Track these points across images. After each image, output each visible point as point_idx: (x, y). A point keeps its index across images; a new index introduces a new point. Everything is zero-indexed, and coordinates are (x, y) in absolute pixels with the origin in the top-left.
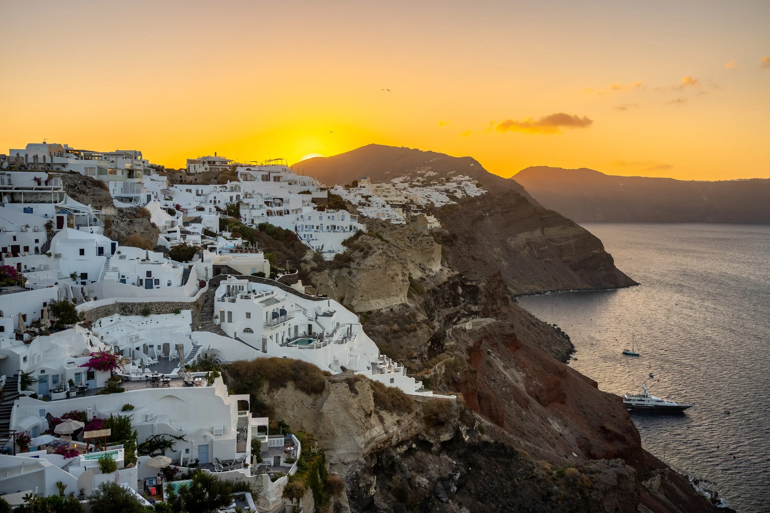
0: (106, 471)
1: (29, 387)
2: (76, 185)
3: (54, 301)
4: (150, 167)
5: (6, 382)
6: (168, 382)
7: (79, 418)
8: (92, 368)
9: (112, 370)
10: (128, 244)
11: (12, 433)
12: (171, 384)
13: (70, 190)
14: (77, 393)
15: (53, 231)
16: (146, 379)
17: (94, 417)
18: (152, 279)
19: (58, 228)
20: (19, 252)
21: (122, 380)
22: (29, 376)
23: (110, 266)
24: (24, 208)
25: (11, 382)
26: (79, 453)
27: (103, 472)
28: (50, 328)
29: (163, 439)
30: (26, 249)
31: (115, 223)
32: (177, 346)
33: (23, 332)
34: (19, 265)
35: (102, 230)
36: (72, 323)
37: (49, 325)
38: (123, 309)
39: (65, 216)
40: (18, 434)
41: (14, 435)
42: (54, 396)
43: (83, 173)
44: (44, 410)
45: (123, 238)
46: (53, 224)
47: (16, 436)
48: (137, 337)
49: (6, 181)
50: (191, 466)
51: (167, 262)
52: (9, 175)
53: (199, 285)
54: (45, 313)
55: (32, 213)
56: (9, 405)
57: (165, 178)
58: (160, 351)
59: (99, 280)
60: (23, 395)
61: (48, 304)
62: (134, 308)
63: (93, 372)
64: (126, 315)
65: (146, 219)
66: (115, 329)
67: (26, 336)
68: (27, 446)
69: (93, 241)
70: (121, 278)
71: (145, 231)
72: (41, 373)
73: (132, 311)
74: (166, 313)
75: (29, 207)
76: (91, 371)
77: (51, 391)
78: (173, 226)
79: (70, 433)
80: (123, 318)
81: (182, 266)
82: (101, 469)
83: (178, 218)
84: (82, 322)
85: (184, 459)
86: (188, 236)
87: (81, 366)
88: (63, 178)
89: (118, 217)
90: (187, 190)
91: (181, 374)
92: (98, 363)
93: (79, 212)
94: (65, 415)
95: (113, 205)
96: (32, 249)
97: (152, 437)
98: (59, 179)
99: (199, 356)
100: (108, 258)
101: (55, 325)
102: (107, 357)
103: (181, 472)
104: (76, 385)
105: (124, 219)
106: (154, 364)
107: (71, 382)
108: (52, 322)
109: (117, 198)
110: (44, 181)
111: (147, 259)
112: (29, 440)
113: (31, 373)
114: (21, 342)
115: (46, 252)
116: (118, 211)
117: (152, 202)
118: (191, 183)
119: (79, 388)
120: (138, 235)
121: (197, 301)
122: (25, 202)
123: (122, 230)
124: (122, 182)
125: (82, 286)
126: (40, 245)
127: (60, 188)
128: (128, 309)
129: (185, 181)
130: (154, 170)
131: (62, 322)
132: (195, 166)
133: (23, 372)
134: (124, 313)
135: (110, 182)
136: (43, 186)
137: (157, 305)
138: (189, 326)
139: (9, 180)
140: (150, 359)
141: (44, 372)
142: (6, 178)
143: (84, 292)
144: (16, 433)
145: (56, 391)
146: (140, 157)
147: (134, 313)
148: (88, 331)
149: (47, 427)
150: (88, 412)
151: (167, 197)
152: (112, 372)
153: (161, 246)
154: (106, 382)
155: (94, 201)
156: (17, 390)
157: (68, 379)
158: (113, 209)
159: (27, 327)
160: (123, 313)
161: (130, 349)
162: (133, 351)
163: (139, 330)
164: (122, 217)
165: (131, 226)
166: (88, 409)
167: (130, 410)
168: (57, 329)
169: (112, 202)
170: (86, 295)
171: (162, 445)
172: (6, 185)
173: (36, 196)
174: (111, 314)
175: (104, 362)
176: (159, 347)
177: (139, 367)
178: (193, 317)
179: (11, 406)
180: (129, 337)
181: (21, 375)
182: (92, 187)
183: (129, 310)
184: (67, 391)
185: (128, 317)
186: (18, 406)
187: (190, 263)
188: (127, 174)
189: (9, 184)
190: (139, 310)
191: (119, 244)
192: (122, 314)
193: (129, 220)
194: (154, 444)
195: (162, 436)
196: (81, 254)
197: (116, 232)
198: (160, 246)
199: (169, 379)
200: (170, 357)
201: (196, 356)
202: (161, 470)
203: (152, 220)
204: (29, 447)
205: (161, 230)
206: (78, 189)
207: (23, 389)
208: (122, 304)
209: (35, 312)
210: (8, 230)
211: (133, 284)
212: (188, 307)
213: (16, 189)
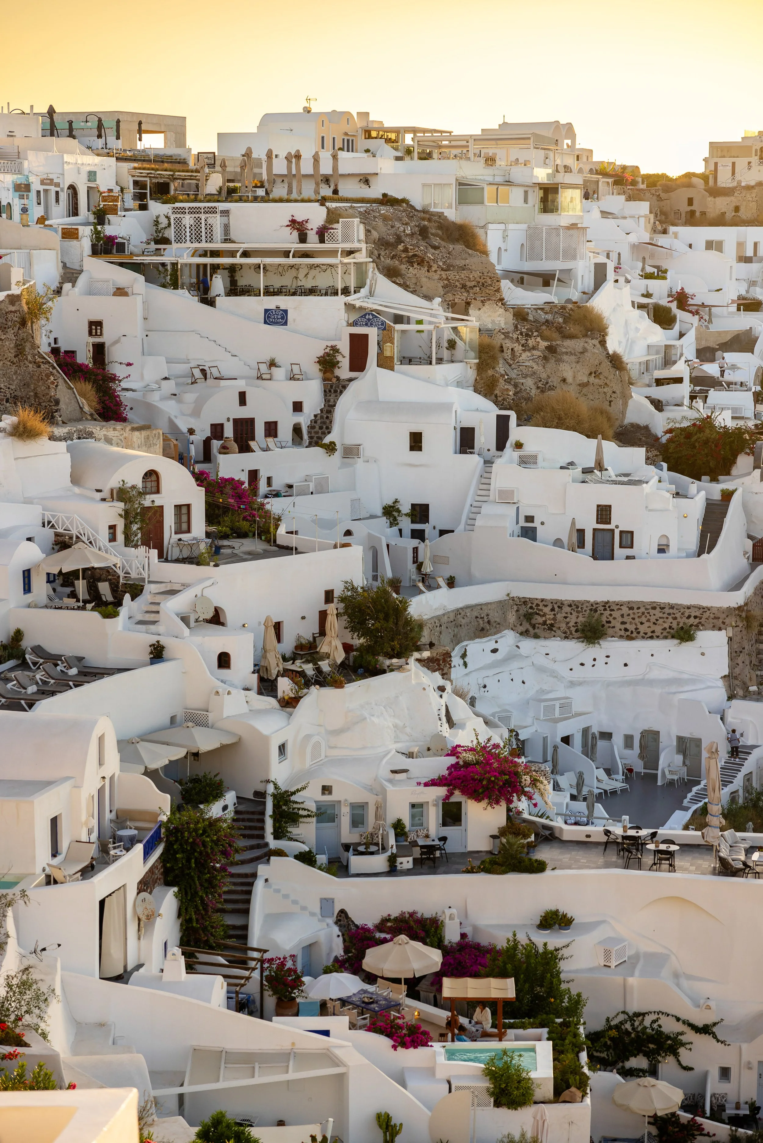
0: (504, 1100)
1: (294, 831)
2: (399, 240)
3: (354, 589)
4: (597, 173)
5: (236, 812)
6: (670, 855)
7: (422, 935)
8: (457, 793)
9: (509, 801)
10: (543, 418)
11: (255, 955)
12: (678, 862)
13: (383, 253)
14: (414, 859)
15: (338, 378)
16: (604, 839)
17: (463, 936)
18: (612, 531)
19: (352, 369)
20: (253, 439)
21: (537, 835)
22: (293, 798)
23: (492, 487)
24: (266, 311)
25: (248, 813)
26: (431, 1040)
27: (498, 1104)
28: (343, 665)
29: (655, 1026)
30: (271, 429)
31: (508, 354)
32: (681, 740)
33: (274, 672)
34: (254, 475)
35: (471, 374)
36: (399, 656)
37: (340, 656)
38: (528, 617)
39: (373, 333)
40: (270, 961)
41: (262, 961)
42: (357, 862)
43: (417, 202)
44: (333, 901)
45: (529, 399)
46: (339, 358)
47: (266, 965)
48: (566, 705)
49: (218, 233)
50: (736, 1121)
51: (656, 478)
52: (226, 213)
53: (750, 553)
54: (331, 619)
55: (286, 324)
56: (246, 876)
57: (643, 207)
58: (628, 752)
59: (462, 527)
60: (280, 853)
61: (336, 594)
62: (559, 616)
63: (460, 803)
64: (536, 637)
65: (596, 342)
66: (505, 677)
67: (285, 685)
68: (294, 999)
69: (446, 407)
70: (522, 523)
71: (592, 379)
72: (323, 793)
73: (552, 625)
74: (651, 637)
75: (278, 307)
76: (453, 799)
77: (347, 847)
78: (668, 362)
79: (403, 976)
80: (528, 645)
81: (703, 493)
82: (492, 1094)
83: (681, 335)
84: (426, 654)
85: (713, 1095)
86: (713, 394)
87: (426, 785)
88: (365, 217)
89: (515, 336)
90: (710, 245)
91: (711, 834)
92: (473, 779)
93: (408, 320)
94: (385, 920)
95: (502, 300)
96: (285, 432)
97: (621, 1017)
98: (357, 220)
99: (748, 777)
100: (488, 462)
101: (355, 658)
102: (495, 765)
103: (708, 1135)
104: (412, 837)
105: (531, 342)
106: (614, 793)
107: (398, 826)
108: (347, 648)
109: (509, 274)
110: (315, 230)
111: (600, 466)
112: (297, 983)
113: (298, 791)
114: (271, 702)
115: (321, 439)
116: (514, 315)
117: (608, 286)
118: (720, 221)
119: (422, 847)
120: (572, 391)
121: (746, 604)
122: (269, 292)
123: (525, 376)
124: (524, 226)
125: (415, 542)
126: (304, 419)
127: (359, 250)
128: (540, 620)
129: (703, 213)
130: (610, 180)
131: (370, 650)
132: (734, 164)
133: (276, 787)
134: (531, 629)
135: (490, 226)
136: (313, 244)
137: (625, 610)
138: (720, 683)
139: (226, 228)
140: (601, 773)
141: (330, 793)
142: (217, 221)
143: (420, 560)
144: (267, 956)
145: (362, 849)
146: (569, 142)
147: (559, 632)
148: (441, 682)
149: (338, 949)
150: (447, 921)
151: (649, 270)
152: (509, 810)
153: (636, 427)
154: (493, 837)
155: (448, 287)
156: (262, 837)
157: (391, 818)
158: (501, 311)
159: (285, 659)
160: (527, 631)
161: (545, 739)
162: (555, 748)
163: (572, 684)
164: (527, 335)
165: (551, 365)
166: (448, 912)
167: (561, 928)
168: (361, 671)
169: (498, 290)
170: (428, 568)
171: (651, 1046)
172: (217, 246)
173: (293, 273)
174: (493, 630)
175: (489, 780)
176: (628, 740)
177: (573, 798)
178: (734, 655)
179: (250, 880)
180: (543, 704)
181: (274, 796)
182: (443, 243)
183: (544, 623)
184: (389, 853)
185: (541, 642)
186: (266, 880)
187: (726, 484)
188: (538, 200)
189: (226, 241)
190: (572, 624)
191: (518, 418)
192: (525, 634)
193: (546, 344)
194: (627, 1040)
195: (653, 1017)
196: (412, 448)
197: (508, 381)
198: (632, 425)
199: (673, 848)
200: (659, 773)
201: (740, 776)
202: (652, 1120)
203: (613, 345)
204: (298, 1000)
205: (634, 374)
206: (406, 250)
207: (278, 835)
208: (525, 603)
209: (303, 618)
210: (225, 373)
211: (558, 543)
212: (719, 623)
213: (246, 254)
